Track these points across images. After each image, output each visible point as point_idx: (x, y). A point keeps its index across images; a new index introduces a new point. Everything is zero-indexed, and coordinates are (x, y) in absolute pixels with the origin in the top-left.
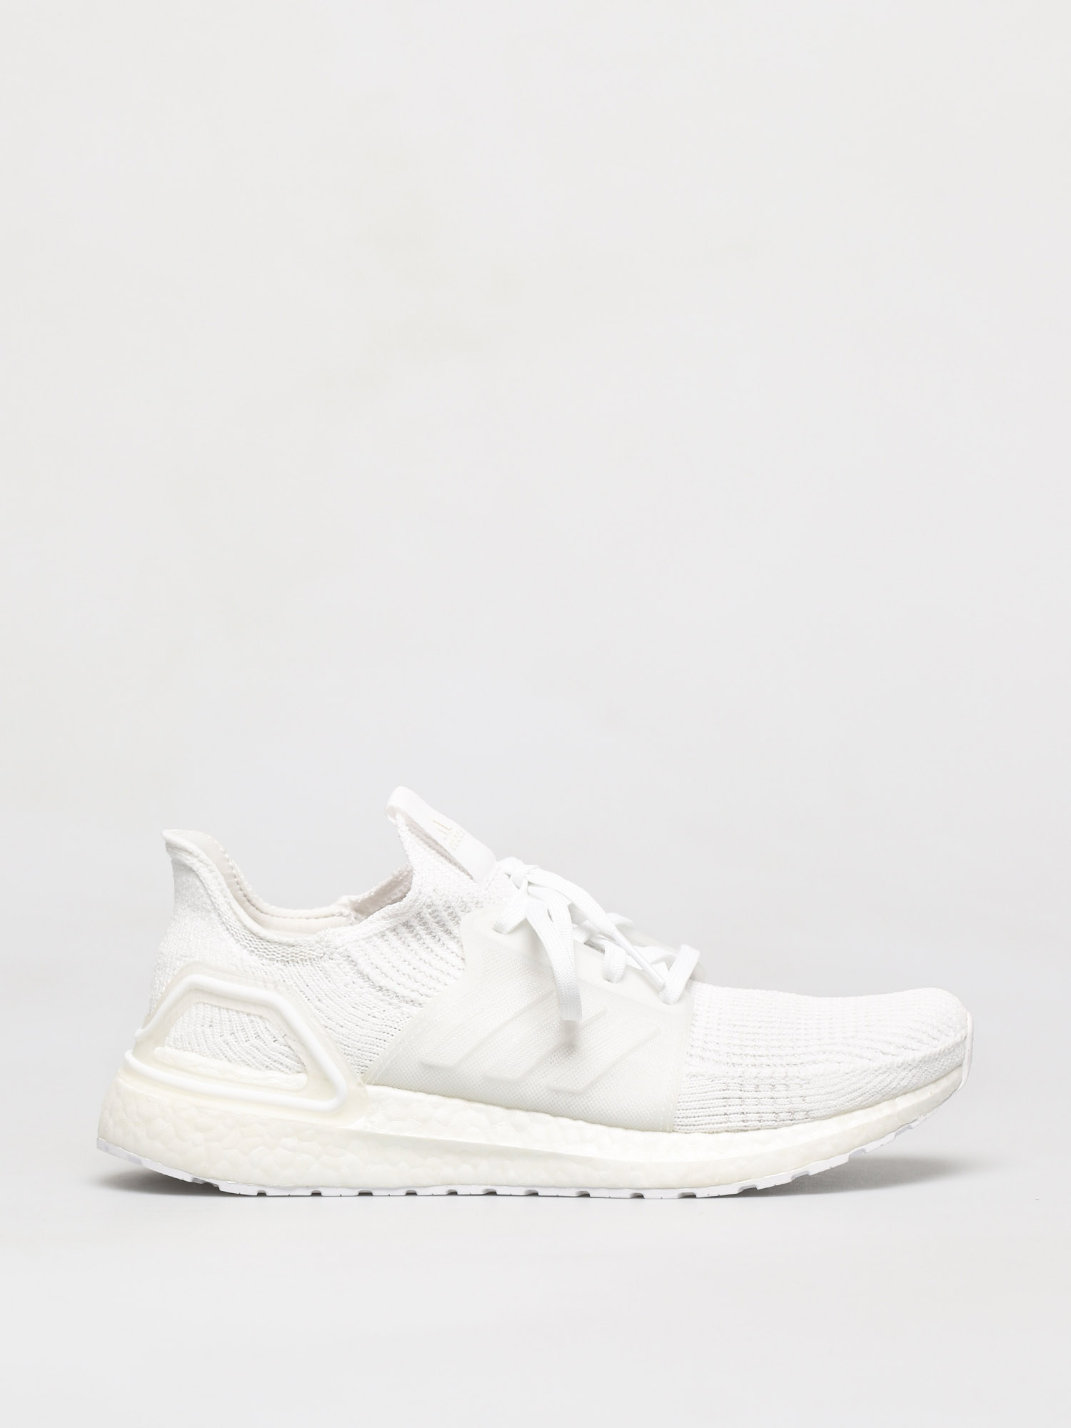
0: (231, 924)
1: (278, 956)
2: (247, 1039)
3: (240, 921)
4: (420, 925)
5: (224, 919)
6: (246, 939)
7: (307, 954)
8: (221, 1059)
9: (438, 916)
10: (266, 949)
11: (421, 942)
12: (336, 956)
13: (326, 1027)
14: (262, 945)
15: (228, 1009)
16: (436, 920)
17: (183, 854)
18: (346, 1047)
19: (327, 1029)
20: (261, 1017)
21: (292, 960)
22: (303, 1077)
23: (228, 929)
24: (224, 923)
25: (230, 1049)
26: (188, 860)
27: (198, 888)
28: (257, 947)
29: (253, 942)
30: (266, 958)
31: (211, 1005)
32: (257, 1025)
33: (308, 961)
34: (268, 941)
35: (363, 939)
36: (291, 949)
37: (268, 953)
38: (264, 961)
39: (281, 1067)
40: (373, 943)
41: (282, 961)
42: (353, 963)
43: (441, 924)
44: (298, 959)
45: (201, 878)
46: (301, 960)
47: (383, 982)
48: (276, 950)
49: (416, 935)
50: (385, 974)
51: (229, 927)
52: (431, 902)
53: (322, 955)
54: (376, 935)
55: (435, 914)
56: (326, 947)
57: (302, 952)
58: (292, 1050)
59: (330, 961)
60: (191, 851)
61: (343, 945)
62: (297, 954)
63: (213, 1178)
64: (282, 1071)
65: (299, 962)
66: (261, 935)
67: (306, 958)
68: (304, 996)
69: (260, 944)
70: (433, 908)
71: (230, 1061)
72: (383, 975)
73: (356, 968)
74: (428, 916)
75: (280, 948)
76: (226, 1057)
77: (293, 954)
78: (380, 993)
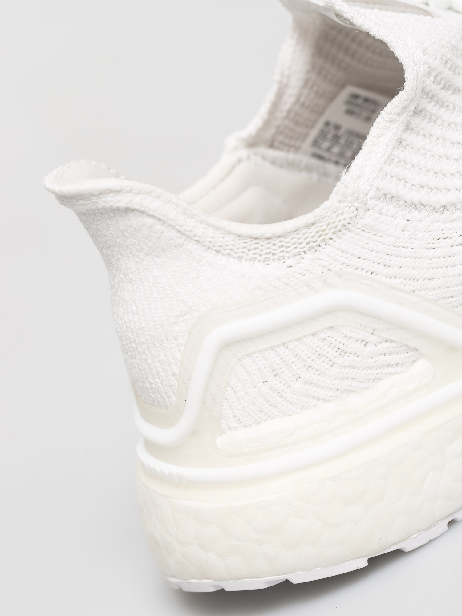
0: (219, 244)
1: (302, 246)
2: (331, 363)
3: (229, 233)
4: (429, 103)
5: (207, 243)
6: (249, 250)
7: (337, 223)
8: (315, 406)
9: (441, 80)
10: (282, 246)
11: (439, 122)
12: (371, 203)
13: (414, 291)
14: (274, 245)
15: (284, 344)
16: (441, 86)
17: (94, 199)
18: (451, 299)
19: (416, 292)
20: (331, 328)
21: (323, 240)
22: (422, 364)
23: (217, 251)
24: (209, 248)
25: (318, 387)
26: (119, 201)
27: (151, 227)
28: (269, 251)
29: (261, 248)
30: (289, 258)
31: (259, 351)
32: (333, 340)
33: (343, 229)
34: (279, 237)
35: (385, 163)
36: (313, 229)
37: (287, 250)
38: (289, 262)
39: (390, 370)
40: (396, 159)
41: (311, 248)
42: (392, 198)
43: (448, 86)
44: (330, 235)
45: (151, 213)
46: (334, 233)
47: (443, 199)
48: (294, 241)
49: (430, 119)
50: (436, 188)
51: (218, 249)
52: (429, 67)
53: (356, 212)
54: (394, 148)
55: (438, 79)
56: (355, 201)
57: (329, 224)
58: (392, 341)
59: (369, 213)
60: (118, 189)
61: (371, 186)
62: (324, 230)
63: (394, 544)
64: (395, 374)
65: (333, 237)
66: (268, 235)
67: (338, 228)
68: (364, 271)
69: (270, 245)
70: (434, 74)
71: (326, 401)
72: (435, 191)
73: (401, 203)
74: (433, 86)
75: (300, 235)
76: (319, 399)
77: (321, 233)
78: (447, 214)
